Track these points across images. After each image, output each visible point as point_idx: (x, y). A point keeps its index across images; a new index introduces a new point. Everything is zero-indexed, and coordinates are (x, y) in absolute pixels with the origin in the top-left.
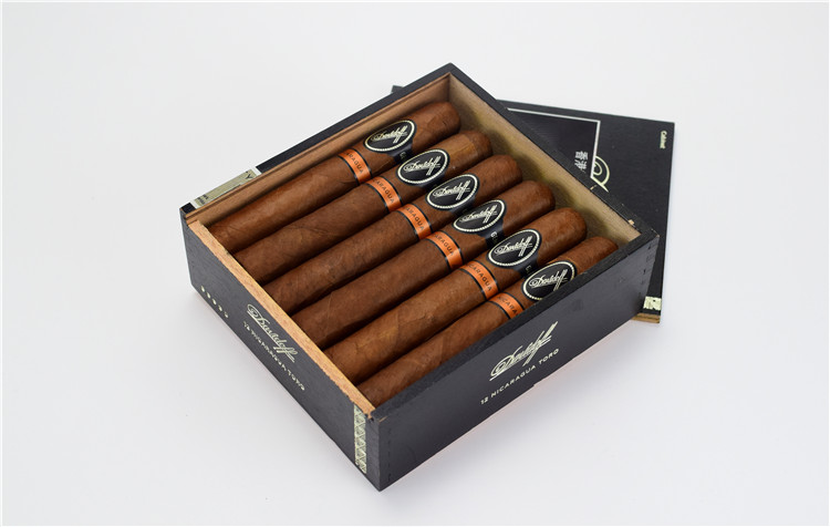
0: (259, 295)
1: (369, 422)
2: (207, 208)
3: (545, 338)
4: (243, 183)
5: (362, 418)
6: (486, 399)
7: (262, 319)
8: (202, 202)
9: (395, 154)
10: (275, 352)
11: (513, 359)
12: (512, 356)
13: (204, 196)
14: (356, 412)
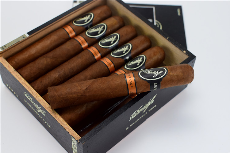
0: (28, 88)
1: (78, 144)
2: (6, 51)
3: (152, 102)
4: (21, 40)
5: (75, 141)
6: (128, 128)
7: (31, 98)
8: (3, 48)
9: (85, 27)
10: (37, 111)
11: (139, 111)
12: (138, 110)
13: (4, 46)
14: (73, 139)
